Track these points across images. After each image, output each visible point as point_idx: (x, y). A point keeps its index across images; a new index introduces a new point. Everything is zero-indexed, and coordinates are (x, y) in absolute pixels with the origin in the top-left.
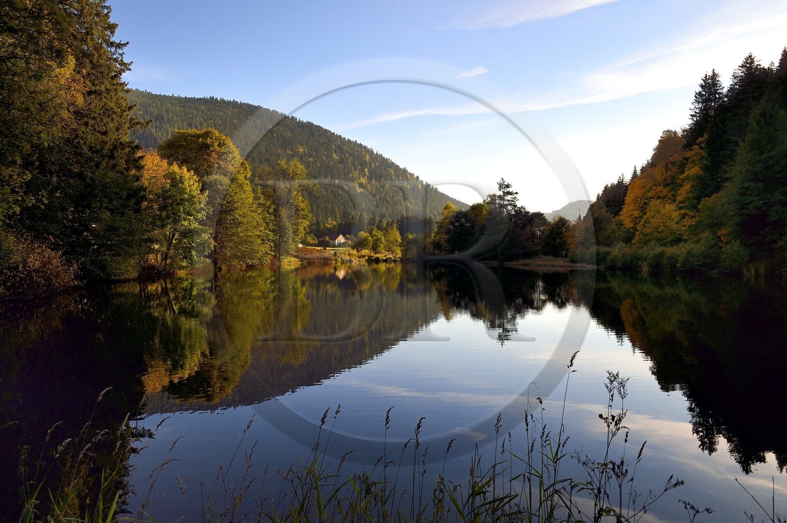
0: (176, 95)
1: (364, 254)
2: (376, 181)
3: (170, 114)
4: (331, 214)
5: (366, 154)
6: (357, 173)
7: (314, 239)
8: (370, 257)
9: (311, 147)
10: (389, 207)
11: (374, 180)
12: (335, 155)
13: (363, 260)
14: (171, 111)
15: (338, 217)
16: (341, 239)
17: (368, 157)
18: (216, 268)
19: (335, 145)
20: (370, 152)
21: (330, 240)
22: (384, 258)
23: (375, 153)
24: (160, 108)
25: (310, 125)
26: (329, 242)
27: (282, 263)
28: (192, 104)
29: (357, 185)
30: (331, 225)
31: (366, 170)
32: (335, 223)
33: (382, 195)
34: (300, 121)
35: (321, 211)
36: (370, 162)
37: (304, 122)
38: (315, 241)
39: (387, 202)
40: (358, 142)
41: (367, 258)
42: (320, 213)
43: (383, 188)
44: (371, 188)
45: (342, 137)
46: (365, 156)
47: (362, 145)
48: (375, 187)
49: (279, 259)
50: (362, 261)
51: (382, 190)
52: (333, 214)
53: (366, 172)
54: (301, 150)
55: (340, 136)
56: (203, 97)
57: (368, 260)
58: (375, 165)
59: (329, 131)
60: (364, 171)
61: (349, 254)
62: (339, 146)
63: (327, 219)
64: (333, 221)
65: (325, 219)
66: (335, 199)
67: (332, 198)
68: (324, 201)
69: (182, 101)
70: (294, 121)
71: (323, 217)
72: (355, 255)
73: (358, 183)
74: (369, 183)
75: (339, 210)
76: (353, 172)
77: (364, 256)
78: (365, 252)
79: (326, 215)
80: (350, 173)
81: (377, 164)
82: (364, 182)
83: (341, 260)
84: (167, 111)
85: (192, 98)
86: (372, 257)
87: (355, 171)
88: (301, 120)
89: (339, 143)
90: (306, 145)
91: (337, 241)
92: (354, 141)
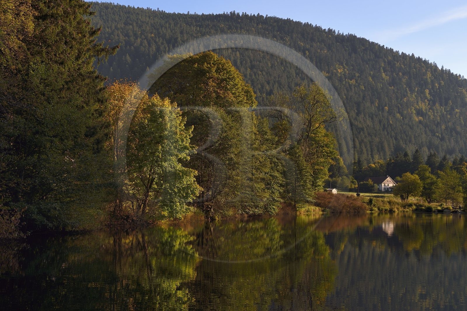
0: (192, 13)
1: (410, 202)
2: (441, 105)
3: (185, 35)
4: (378, 151)
5: (426, 71)
6: (413, 95)
7: (353, 182)
8: (419, 206)
9: (353, 66)
10: (459, 139)
11: (437, 105)
12: (384, 75)
13: (409, 210)
14: (186, 32)
15: (388, 153)
16: (389, 183)
17: (429, 75)
18: (208, 218)
19: (385, 62)
20: (433, 68)
21: (374, 183)
22: (439, 208)
23: (440, 68)
24: (174, 29)
25: (352, 39)
26: (373, 186)
27: (298, 213)
28: (210, 22)
29: (414, 112)
30: (377, 165)
31: (427, 91)
32: (382, 162)
33: (450, 124)
34: (339, 35)
35: (366, 147)
36: (432, 81)
37: (345, 35)
38: (355, 185)
39: (457, 133)
40: (416, 56)
41: (414, 207)
42: (364, 150)
43: (450, 114)
44: (434, 115)
45: (394, 50)
46: (425, 74)
47: (421, 59)
48: (439, 114)
49: (294, 208)
50: (407, 212)
51: (449, 116)
52: (381, 149)
53: (427, 95)
54: (339, 71)
55: (391, 50)
56: (223, 13)
57: (416, 210)
58: (440, 84)
59: (377, 44)
60: (423, 93)
61: (390, 202)
62: (389, 63)
63: (373, 157)
64: (381, 158)
65: (370, 156)
66: (383, 130)
67: (380, 130)
68: (369, 134)
69: (198, 19)
70: (332, 35)
71: (368, 154)
72: (398, 204)
73: (415, 109)
74: (430, 109)
75: (389, 145)
76: (409, 95)
77: (410, 205)
78: (412, 199)
79: (372, 152)
80: (405, 96)
81: (443, 83)
82: (424, 108)
83: (379, 209)
84: (182, 33)
85: (210, 15)
86: (421, 206)
87: (412, 94)
88: (341, 32)
89: (390, 58)
90: (347, 64)
91: (383, 185)
92: (411, 55)
